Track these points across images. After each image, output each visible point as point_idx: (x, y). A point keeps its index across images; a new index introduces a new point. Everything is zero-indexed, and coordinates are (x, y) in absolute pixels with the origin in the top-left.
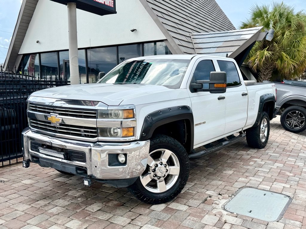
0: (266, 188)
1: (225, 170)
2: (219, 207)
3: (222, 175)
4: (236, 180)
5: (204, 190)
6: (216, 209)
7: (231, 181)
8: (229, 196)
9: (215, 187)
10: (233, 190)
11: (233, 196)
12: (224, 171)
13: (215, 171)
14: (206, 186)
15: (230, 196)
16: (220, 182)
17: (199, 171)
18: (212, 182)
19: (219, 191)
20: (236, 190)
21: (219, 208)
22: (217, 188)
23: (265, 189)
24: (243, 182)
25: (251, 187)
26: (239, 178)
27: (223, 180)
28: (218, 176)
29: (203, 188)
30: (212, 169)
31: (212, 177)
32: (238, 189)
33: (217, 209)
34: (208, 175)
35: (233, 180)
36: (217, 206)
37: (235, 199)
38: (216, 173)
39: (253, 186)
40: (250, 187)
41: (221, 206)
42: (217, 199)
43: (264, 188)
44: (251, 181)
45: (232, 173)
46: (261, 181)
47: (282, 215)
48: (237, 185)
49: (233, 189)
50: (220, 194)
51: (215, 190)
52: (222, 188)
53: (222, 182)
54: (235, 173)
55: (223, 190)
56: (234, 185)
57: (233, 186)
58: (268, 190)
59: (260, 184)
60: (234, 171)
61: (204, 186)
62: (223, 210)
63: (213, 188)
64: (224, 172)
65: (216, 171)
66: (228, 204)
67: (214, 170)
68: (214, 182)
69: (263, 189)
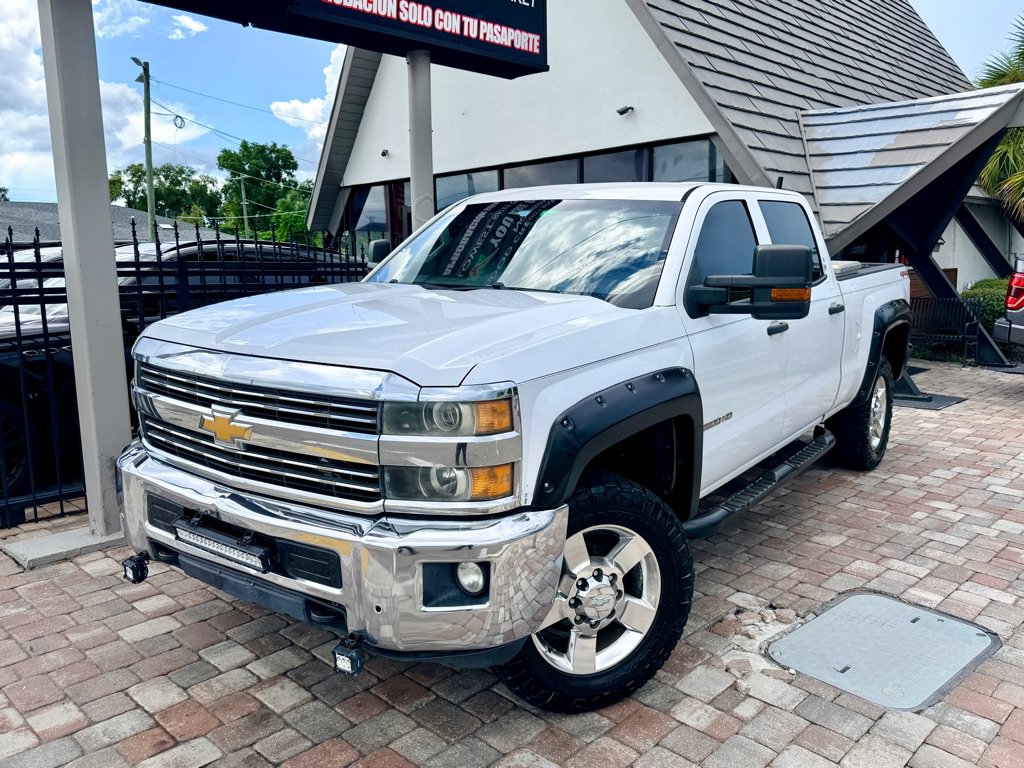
0: (926, 600)
1: (823, 531)
2: (751, 645)
3: (807, 547)
4: (839, 568)
5: (726, 589)
6: (738, 652)
7: (824, 568)
8: (797, 615)
9: (766, 584)
10: (820, 595)
11: (810, 616)
12: (816, 535)
13: (787, 533)
14: (739, 577)
15: (801, 614)
16: (788, 570)
17: (739, 531)
18: (762, 568)
19: (770, 597)
20: (828, 599)
21: (749, 648)
22: (773, 586)
23: (922, 603)
24: (861, 576)
25: (880, 593)
26: (853, 561)
27: (801, 562)
28: (789, 551)
29: (727, 585)
30: (782, 527)
31: (768, 551)
32: (833, 595)
33: (744, 650)
34: (761, 544)
35: (830, 567)
36: (749, 642)
37: (814, 624)
38: (788, 540)
39: (887, 590)
40: (875, 592)
41: (758, 644)
42: (756, 621)
43: (923, 599)
44: (887, 575)
45: (838, 544)
46: (921, 576)
47: (942, 693)
48: (839, 583)
49: (818, 594)
50: (772, 607)
51: (761, 594)
52: (788, 588)
53: (795, 569)
54: (851, 543)
55: (786, 595)
56: (831, 580)
57: (824, 585)
58: (934, 606)
59: (913, 586)
60: (850, 537)
61: (731, 577)
62: (759, 657)
63: (757, 585)
64: (816, 539)
65: (792, 534)
66: (785, 638)
67: (788, 530)
68: (770, 569)
69: (915, 601)
